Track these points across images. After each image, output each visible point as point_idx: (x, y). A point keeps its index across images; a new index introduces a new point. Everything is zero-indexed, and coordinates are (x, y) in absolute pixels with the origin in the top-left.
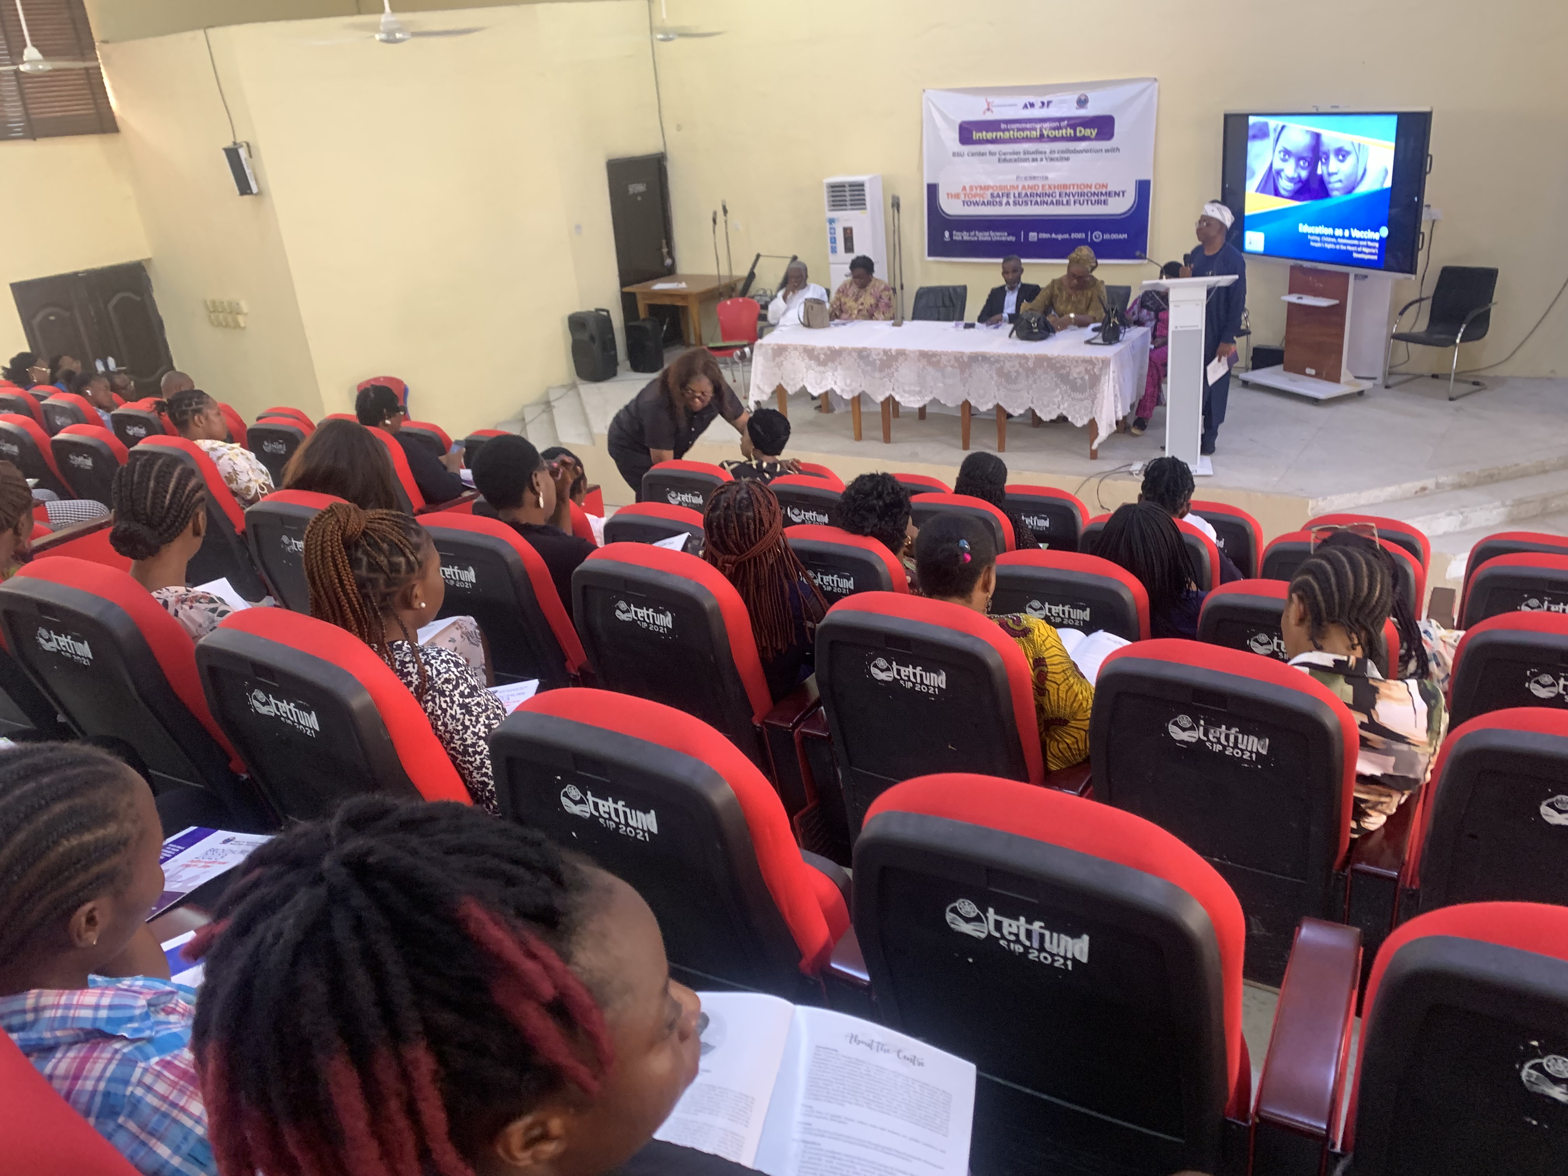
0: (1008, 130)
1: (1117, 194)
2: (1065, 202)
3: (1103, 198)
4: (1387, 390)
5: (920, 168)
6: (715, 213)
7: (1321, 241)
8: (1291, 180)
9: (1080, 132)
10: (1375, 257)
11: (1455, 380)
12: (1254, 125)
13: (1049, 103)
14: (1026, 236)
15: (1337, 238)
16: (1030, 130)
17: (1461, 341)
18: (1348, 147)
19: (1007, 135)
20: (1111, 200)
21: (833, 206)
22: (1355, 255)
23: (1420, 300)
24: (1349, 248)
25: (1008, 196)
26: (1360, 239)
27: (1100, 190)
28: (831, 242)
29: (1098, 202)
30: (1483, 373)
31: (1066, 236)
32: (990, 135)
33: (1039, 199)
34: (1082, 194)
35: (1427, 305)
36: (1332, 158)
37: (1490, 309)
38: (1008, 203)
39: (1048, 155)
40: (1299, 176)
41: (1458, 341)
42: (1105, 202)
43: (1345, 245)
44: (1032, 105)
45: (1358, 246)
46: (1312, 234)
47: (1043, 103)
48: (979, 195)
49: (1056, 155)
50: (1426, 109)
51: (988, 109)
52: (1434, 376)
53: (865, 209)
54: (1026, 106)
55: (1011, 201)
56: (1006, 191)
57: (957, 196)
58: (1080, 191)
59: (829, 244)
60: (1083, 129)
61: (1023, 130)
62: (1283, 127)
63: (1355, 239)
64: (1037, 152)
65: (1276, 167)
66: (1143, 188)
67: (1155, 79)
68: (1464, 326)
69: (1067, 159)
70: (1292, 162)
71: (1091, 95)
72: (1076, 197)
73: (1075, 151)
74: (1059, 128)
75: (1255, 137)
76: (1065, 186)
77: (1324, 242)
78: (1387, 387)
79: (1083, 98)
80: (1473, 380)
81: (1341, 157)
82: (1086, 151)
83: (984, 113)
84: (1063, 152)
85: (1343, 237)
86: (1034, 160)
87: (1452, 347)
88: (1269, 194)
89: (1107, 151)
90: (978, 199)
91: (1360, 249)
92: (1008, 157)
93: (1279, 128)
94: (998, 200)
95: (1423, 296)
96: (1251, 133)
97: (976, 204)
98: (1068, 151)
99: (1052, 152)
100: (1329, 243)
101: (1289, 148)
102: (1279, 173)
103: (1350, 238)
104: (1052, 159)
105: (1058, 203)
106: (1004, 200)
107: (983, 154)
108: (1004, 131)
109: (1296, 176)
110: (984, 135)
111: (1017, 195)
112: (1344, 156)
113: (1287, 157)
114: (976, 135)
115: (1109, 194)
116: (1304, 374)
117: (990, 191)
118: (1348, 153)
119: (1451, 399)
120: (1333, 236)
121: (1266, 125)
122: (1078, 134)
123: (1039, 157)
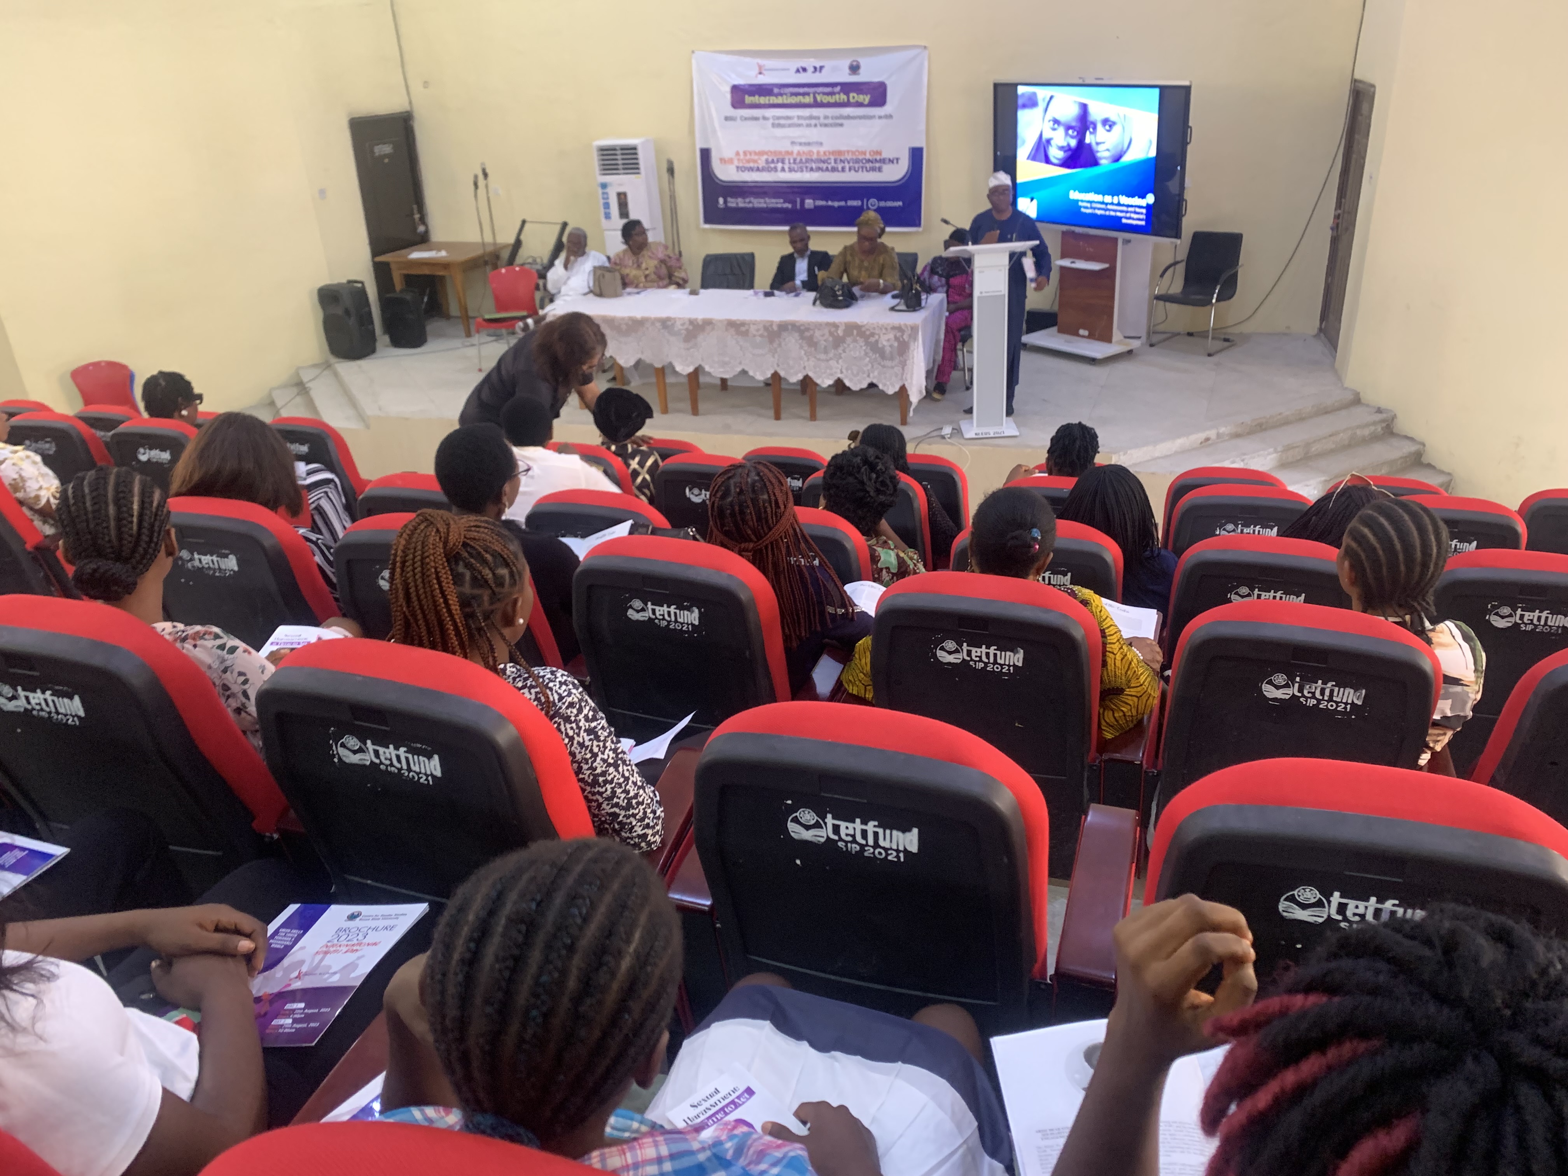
0: (781, 95)
1: (891, 161)
2: (840, 169)
3: (877, 165)
4: (1153, 348)
5: (692, 132)
6: (476, 177)
7: (1091, 208)
8: (1061, 148)
9: (854, 97)
10: (1143, 223)
11: (1213, 338)
12: (1023, 95)
13: (821, 68)
14: (802, 203)
15: (1107, 204)
16: (804, 94)
17: (1217, 300)
18: (1112, 119)
19: (780, 100)
20: (886, 168)
21: (605, 170)
22: (1124, 221)
23: (1175, 263)
24: (1119, 214)
25: (783, 162)
26: (1128, 206)
27: (874, 157)
28: (605, 208)
29: (873, 169)
30: (1230, 330)
31: (842, 203)
32: (763, 100)
33: (814, 166)
34: (857, 161)
35: (1181, 269)
36: (1099, 126)
37: (1237, 272)
38: (783, 170)
39: (822, 121)
40: (1069, 145)
41: (1214, 301)
42: (880, 170)
43: (1115, 211)
44: (804, 70)
45: (1127, 212)
46: (1082, 201)
47: (815, 68)
48: (755, 161)
49: (830, 121)
50: (1186, 83)
51: (760, 73)
52: (1190, 334)
53: (638, 173)
54: (798, 71)
55: (786, 167)
56: (781, 157)
57: (731, 161)
58: (854, 157)
59: (602, 210)
60: (855, 95)
61: (797, 94)
62: (1051, 98)
63: (1123, 205)
64: (811, 117)
65: (1045, 136)
66: (916, 155)
67: (925, 47)
68: (1218, 287)
69: (841, 125)
70: (1061, 130)
71: (863, 62)
72: (851, 164)
73: (849, 117)
74: (832, 94)
75: (1024, 106)
76: (840, 153)
77: (1095, 208)
78: (1152, 345)
79: (855, 63)
80: (1223, 337)
81: (1107, 127)
82: (860, 117)
83: (756, 76)
84: (837, 118)
85: (1112, 204)
86: (809, 126)
87: (1209, 307)
88: (1040, 161)
89: (880, 117)
90: (752, 165)
91: (1128, 215)
92: (782, 122)
93: (1048, 99)
94: (772, 165)
95: (1178, 259)
96: (1020, 102)
97: (751, 169)
98: (841, 117)
99: (826, 117)
100: (1099, 209)
101: (1058, 118)
102: (1048, 141)
103: (1119, 204)
104: (826, 125)
105: (834, 170)
106: (780, 165)
107: (756, 119)
108: (777, 95)
109: (1065, 144)
110: (756, 99)
111: (792, 161)
112: (1110, 126)
113: (1056, 126)
114: (748, 99)
115: (883, 161)
116: (1078, 335)
117: (765, 157)
118: (1114, 123)
119: (1210, 355)
120: (1103, 203)
121: (1035, 94)
122: (851, 100)
123: (813, 122)
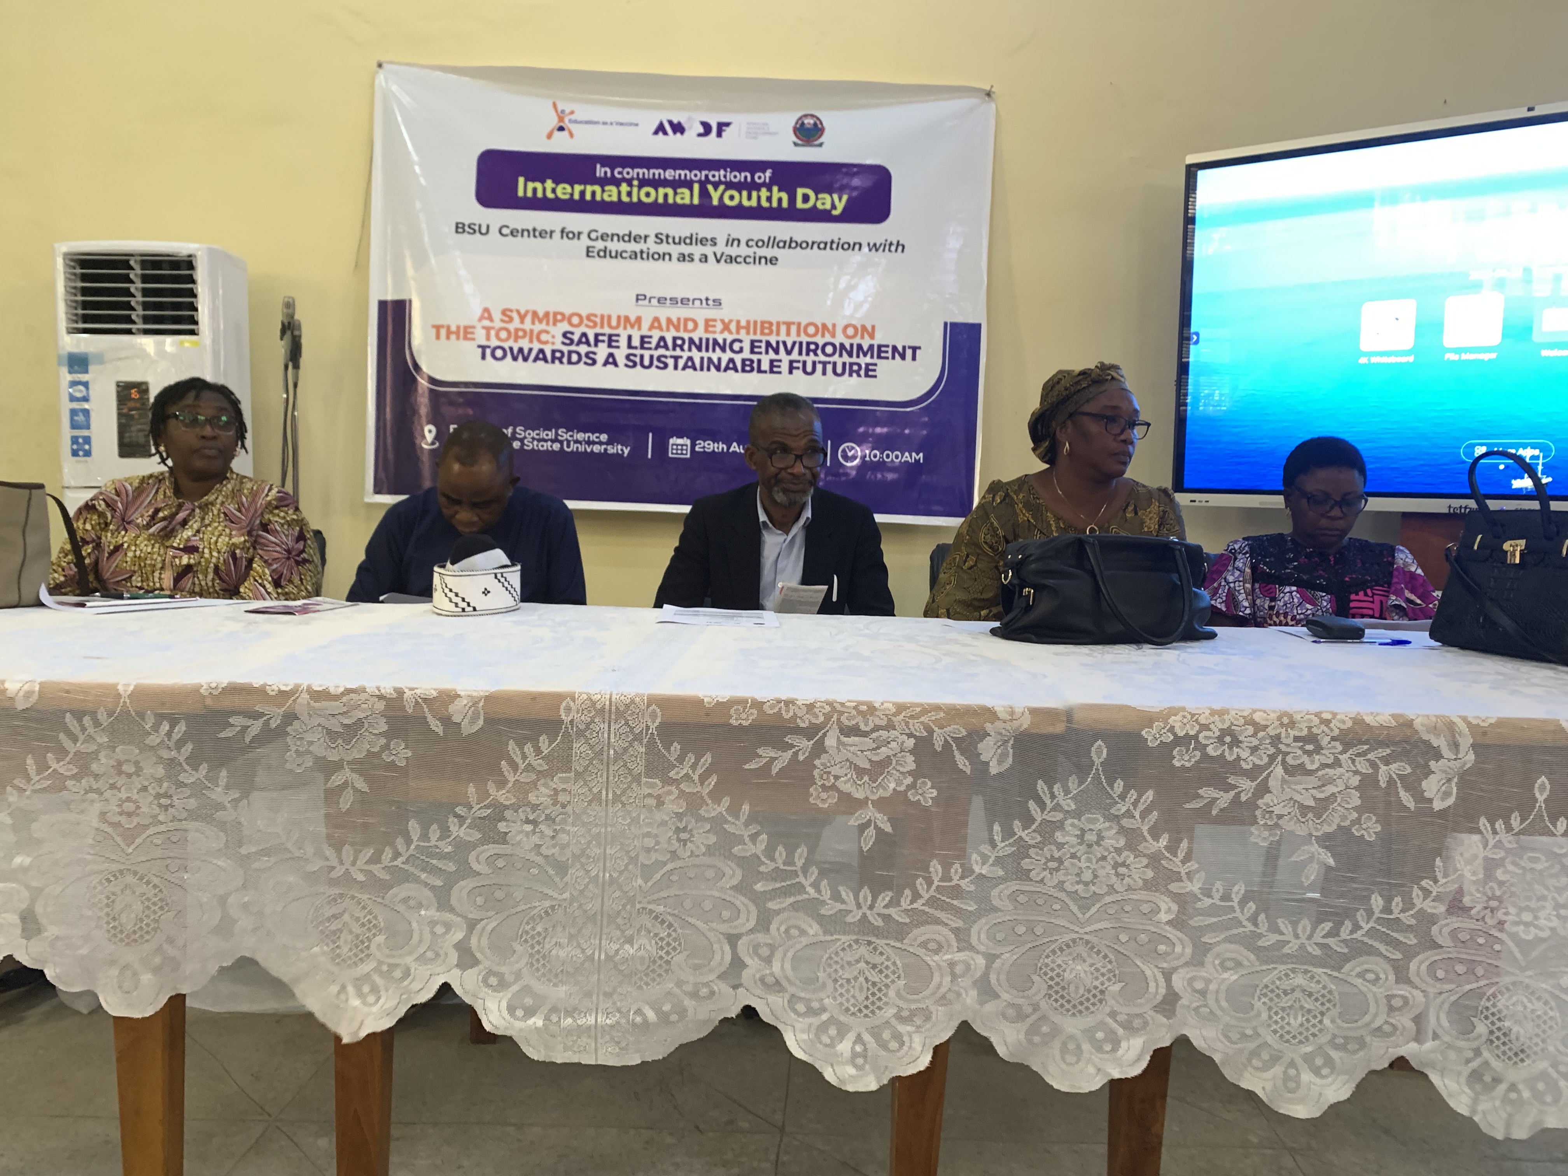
0: (617, 183)
1: (899, 353)
2: (765, 366)
3: (864, 360)
5: (361, 264)
9: (806, 198)
13: (722, 126)
14: (661, 447)
16: (676, 185)
19: (611, 194)
20: (883, 366)
21: (86, 319)
25: (611, 341)
27: (856, 341)
28: (76, 430)
29: (852, 370)
32: (563, 191)
33: (696, 355)
34: (811, 348)
38: (610, 360)
39: (720, 248)
42: (869, 371)
44: (678, 128)
47: (707, 128)
48: (531, 335)
49: (743, 251)
53: (192, 333)
54: (660, 129)
55: (620, 355)
56: (607, 330)
57: (466, 333)
58: (805, 339)
59: (67, 433)
60: (809, 192)
61: (657, 183)
64: (691, 240)
66: (963, 341)
69: (773, 261)
71: (828, 119)
72: (795, 356)
73: (790, 244)
74: (751, 187)
76: (766, 326)
79: (809, 121)
82: (823, 246)
83: (549, 136)
84: (761, 243)
86: (682, 258)
89: (875, 247)
90: (525, 344)
92: (614, 246)
94: (583, 349)
97: (521, 355)
98: (772, 242)
99: (732, 241)
104: (731, 259)
105: (748, 366)
106: (602, 352)
107: (543, 234)
108: (603, 182)
110: (548, 188)
111: (636, 342)
114: (524, 188)
115: (880, 351)
117: (565, 327)
122: (800, 205)
123: (697, 251)
